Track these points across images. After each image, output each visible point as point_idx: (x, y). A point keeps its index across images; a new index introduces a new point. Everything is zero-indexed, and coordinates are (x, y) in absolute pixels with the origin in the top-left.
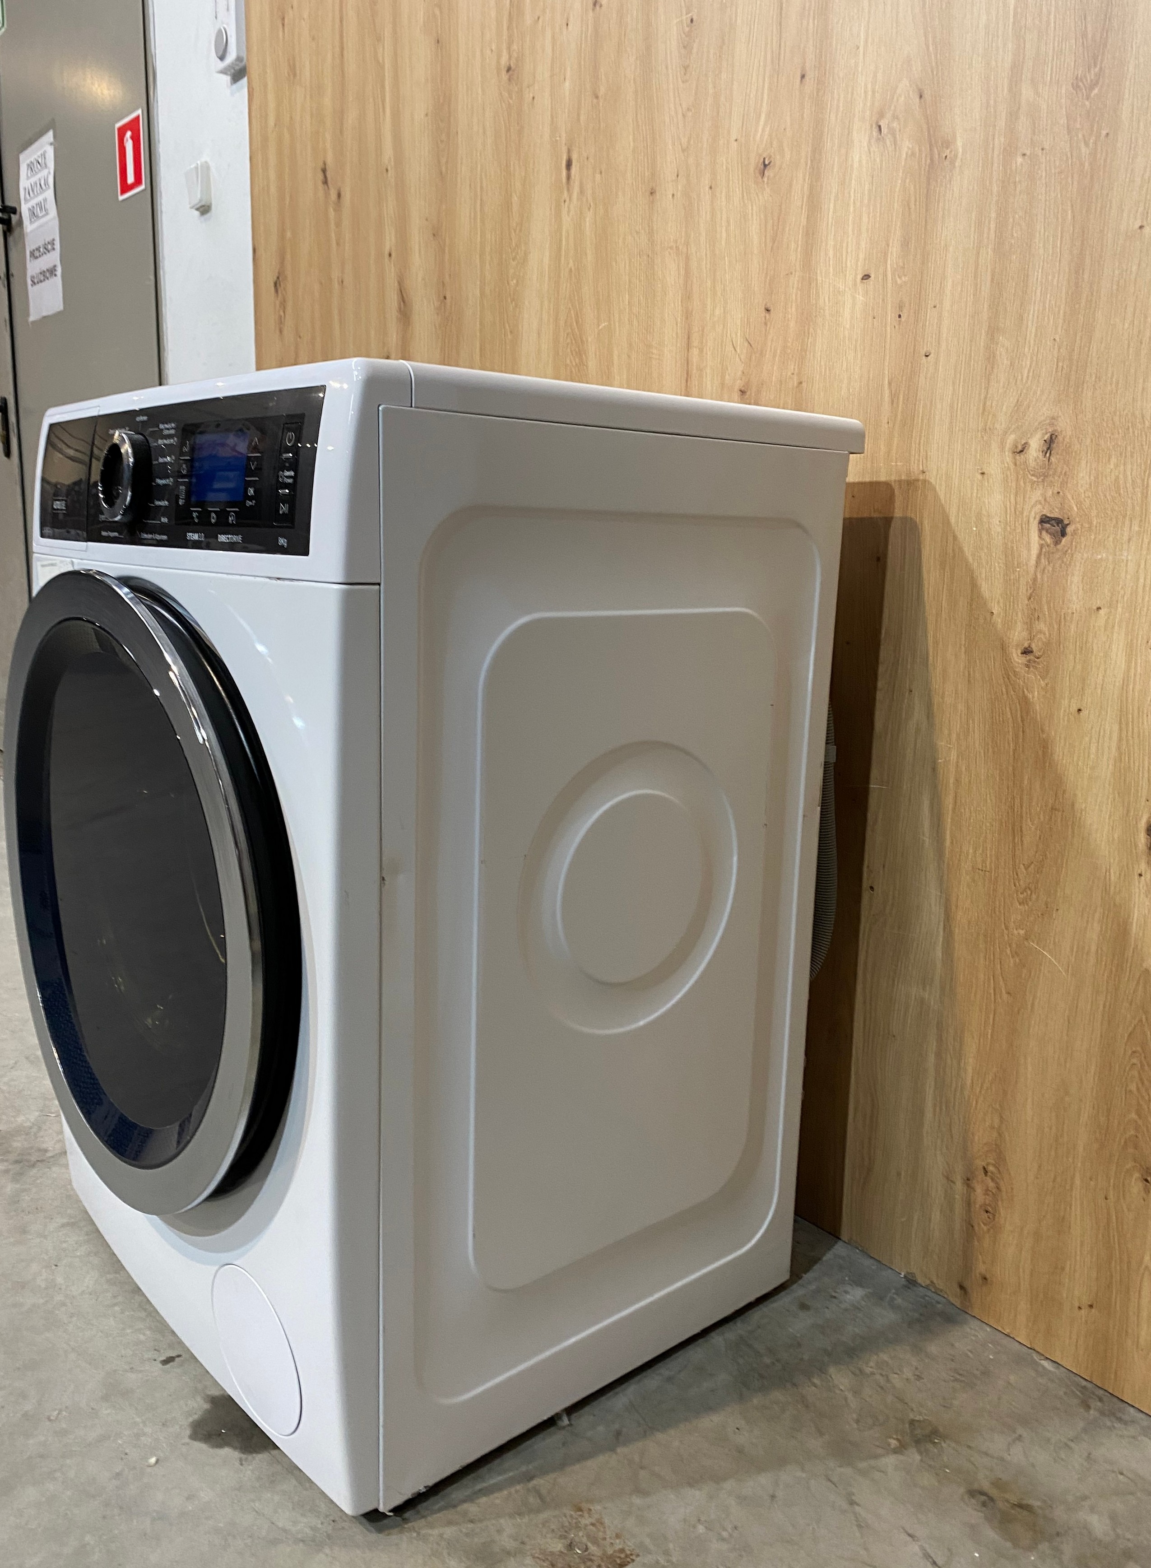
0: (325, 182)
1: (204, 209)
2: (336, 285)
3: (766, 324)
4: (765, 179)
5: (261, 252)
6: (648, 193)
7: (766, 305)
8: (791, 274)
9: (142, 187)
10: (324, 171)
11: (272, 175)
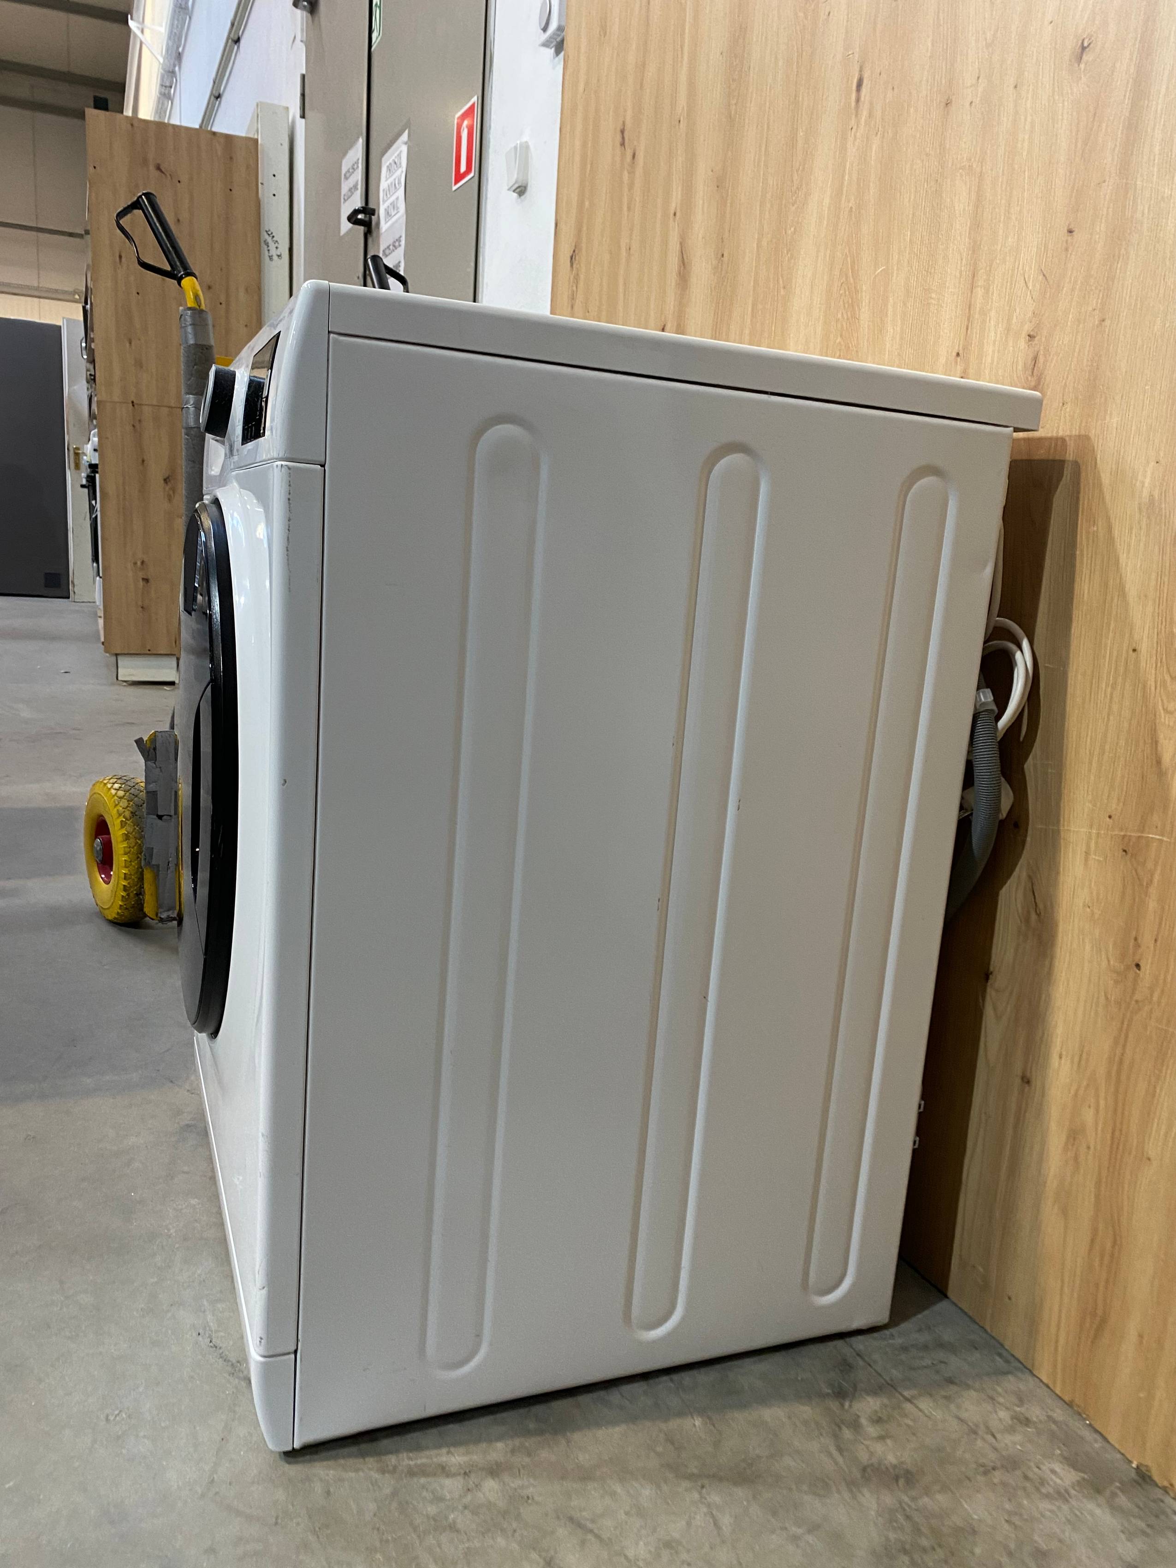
0: (623, 144)
1: (521, 190)
2: (624, 253)
3: (1067, 249)
4: (1082, 66)
5: (562, 226)
6: (943, 104)
7: (1069, 225)
8: (1104, 182)
9: (472, 175)
10: (622, 132)
11: (578, 143)
